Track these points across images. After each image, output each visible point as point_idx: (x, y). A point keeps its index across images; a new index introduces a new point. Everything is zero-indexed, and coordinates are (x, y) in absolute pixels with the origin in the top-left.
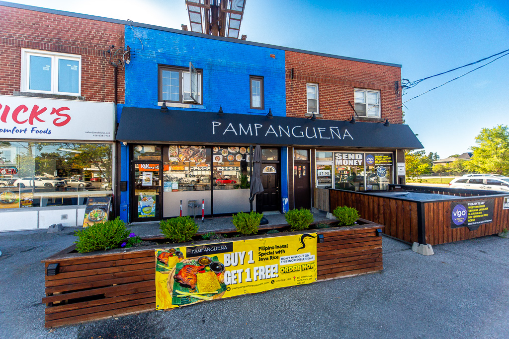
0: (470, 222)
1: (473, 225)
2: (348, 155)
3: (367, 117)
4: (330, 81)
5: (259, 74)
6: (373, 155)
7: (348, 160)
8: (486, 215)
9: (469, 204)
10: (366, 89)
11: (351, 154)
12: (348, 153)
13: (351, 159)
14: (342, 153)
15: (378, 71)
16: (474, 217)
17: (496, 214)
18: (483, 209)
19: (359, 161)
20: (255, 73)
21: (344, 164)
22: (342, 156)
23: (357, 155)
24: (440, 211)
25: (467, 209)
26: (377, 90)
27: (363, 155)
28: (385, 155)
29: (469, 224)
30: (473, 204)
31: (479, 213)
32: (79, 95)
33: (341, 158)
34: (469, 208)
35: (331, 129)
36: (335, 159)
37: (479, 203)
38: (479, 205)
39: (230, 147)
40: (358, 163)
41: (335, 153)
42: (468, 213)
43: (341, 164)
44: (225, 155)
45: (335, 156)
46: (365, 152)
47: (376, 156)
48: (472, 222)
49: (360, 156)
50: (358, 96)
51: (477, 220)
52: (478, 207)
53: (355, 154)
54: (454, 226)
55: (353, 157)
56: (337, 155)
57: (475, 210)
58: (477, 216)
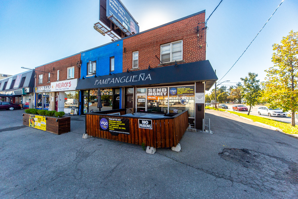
0: (110, 130)
1: (112, 132)
2: (156, 90)
3: (171, 62)
4: (145, 47)
5: (113, 56)
6: (176, 88)
7: (156, 92)
8: (124, 128)
9: (109, 119)
10: (170, 42)
11: (159, 88)
12: (156, 88)
13: (159, 92)
14: (152, 89)
15: (181, 25)
16: (113, 127)
17: (132, 129)
18: (120, 124)
19: (164, 93)
20: (111, 56)
21: (154, 95)
22: (152, 90)
23: (163, 89)
24: (94, 120)
25: (108, 122)
26: (179, 40)
27: (167, 88)
28: (187, 87)
29: (110, 131)
30: (112, 119)
31: (117, 126)
32: (74, 77)
33: (152, 91)
34: (109, 121)
35: (140, 76)
36: (148, 92)
37: (116, 120)
38: (116, 121)
39: (105, 89)
40: (163, 94)
41: (148, 89)
42: (109, 124)
43: (152, 95)
44: (103, 92)
45: (148, 90)
46: (169, 87)
47: (178, 89)
48: (111, 129)
49: (166, 90)
50: (165, 49)
51: (115, 129)
52: (115, 122)
53: (161, 88)
54: (101, 129)
55: (160, 90)
56: (149, 90)
57: (113, 123)
58: (116, 128)
